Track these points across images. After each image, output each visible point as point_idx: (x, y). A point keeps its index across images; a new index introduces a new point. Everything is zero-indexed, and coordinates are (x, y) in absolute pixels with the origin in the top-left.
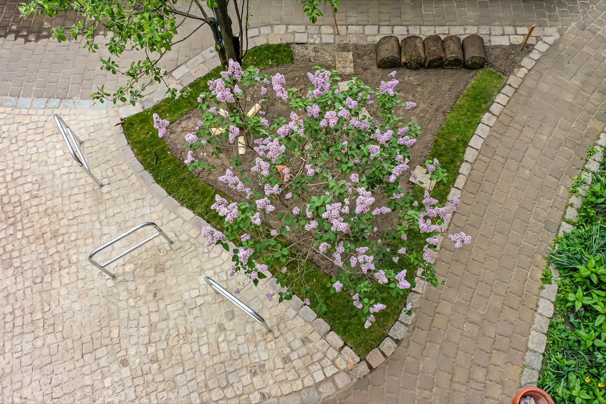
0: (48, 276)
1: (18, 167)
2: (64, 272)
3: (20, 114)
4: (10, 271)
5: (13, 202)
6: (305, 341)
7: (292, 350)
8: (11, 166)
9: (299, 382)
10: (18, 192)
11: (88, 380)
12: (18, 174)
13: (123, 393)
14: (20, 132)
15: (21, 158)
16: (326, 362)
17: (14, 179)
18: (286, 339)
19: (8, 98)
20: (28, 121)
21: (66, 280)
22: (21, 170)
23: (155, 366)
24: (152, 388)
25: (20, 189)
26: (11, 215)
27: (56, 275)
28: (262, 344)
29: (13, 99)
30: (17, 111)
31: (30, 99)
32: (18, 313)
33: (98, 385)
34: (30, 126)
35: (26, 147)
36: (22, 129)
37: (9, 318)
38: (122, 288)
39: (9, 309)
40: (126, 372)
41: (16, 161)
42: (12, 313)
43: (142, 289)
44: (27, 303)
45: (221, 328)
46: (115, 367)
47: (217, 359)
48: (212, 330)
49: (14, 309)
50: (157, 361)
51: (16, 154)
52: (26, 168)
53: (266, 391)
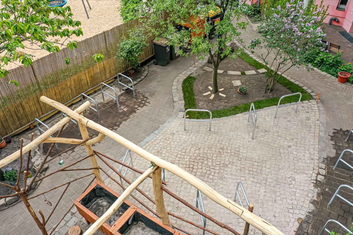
0: (240, 156)
5: (196, 156)
6: (303, 107)
7: (305, 110)
8: (178, 151)
9: (316, 113)
14: (162, 144)
16: (312, 105)
18: (301, 110)
20: (159, 141)
21: (245, 152)
24: (303, 143)
25: (192, 152)
28: (299, 115)
29: (142, 142)
33: (295, 156)
41: (176, 149)
42: (250, 171)
45: (289, 121)
46: (290, 149)
47: (300, 125)
49: (248, 170)
51: (173, 148)
53: (316, 119)
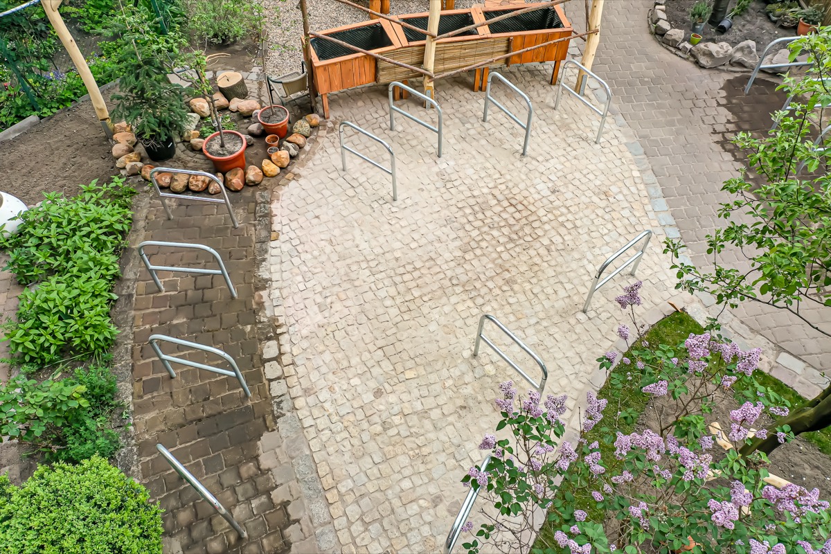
0: (462, 289)
1: (578, 223)
2: (470, 303)
3: (643, 205)
4: (459, 253)
5: (536, 231)
8: (577, 217)
10: (548, 233)
11: (355, 361)
12: (569, 225)
13: (345, 401)
14: (622, 212)
15: (589, 223)
17: (562, 224)
19: (659, 189)
20: (638, 215)
21: (460, 307)
22: (576, 227)
23: (379, 428)
24: (353, 431)
25: (553, 233)
26: (520, 234)
27: (464, 296)
29: (660, 192)
30: (646, 201)
31: (666, 208)
32: (416, 274)
33: (351, 373)
34: (633, 220)
35: (604, 222)
36: (626, 213)
37: (409, 268)
38: (464, 367)
39: (419, 265)
40: (368, 397)
41: (585, 220)
42: (415, 269)
43: (468, 390)
44: (428, 279)
45: (436, 501)
46: (373, 384)
47: (396, 503)
48: (432, 489)
49: (419, 269)
50: (385, 429)
51: (593, 216)
52: (580, 230)
